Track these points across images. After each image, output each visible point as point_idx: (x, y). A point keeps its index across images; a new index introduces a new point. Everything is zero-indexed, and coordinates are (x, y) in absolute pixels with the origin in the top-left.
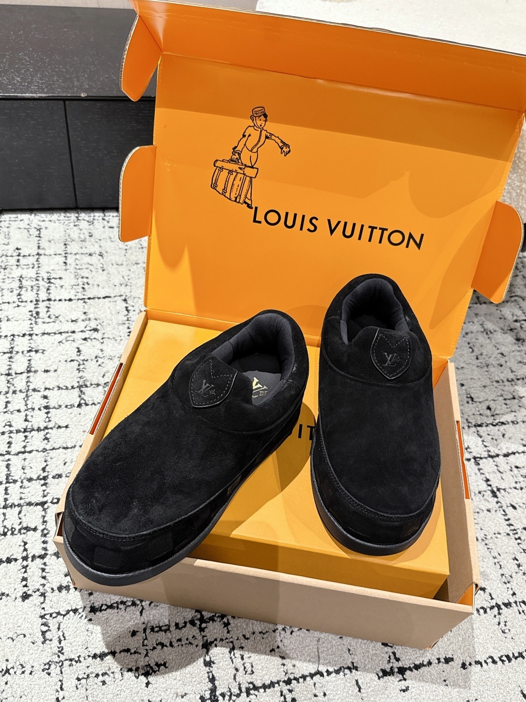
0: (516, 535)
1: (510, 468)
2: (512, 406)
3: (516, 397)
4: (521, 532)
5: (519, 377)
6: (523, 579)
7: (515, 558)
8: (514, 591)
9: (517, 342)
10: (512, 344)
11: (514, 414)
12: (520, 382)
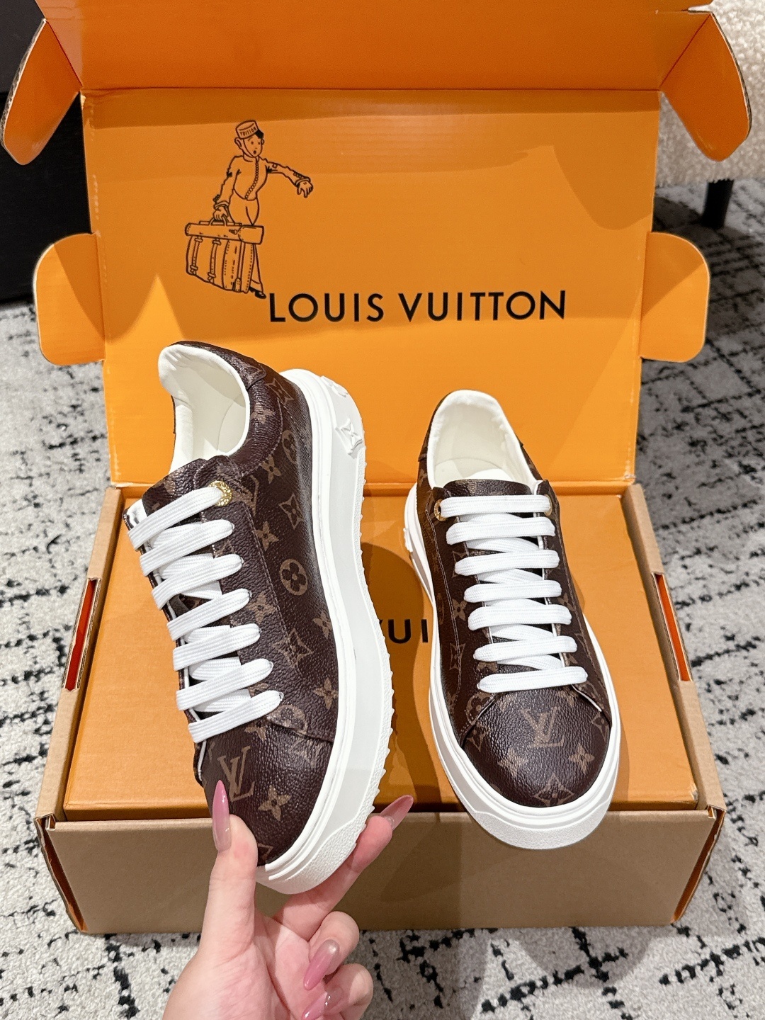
0: (733, 813)
1: (707, 687)
2: (695, 570)
3: (704, 549)
4: (742, 806)
5: (703, 513)
6: (756, 895)
7: (736, 856)
8: (741, 921)
9: (693, 449)
10: (685, 454)
11: (701, 583)
12: (707, 520)
